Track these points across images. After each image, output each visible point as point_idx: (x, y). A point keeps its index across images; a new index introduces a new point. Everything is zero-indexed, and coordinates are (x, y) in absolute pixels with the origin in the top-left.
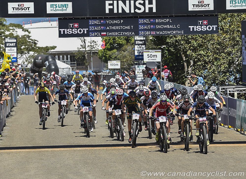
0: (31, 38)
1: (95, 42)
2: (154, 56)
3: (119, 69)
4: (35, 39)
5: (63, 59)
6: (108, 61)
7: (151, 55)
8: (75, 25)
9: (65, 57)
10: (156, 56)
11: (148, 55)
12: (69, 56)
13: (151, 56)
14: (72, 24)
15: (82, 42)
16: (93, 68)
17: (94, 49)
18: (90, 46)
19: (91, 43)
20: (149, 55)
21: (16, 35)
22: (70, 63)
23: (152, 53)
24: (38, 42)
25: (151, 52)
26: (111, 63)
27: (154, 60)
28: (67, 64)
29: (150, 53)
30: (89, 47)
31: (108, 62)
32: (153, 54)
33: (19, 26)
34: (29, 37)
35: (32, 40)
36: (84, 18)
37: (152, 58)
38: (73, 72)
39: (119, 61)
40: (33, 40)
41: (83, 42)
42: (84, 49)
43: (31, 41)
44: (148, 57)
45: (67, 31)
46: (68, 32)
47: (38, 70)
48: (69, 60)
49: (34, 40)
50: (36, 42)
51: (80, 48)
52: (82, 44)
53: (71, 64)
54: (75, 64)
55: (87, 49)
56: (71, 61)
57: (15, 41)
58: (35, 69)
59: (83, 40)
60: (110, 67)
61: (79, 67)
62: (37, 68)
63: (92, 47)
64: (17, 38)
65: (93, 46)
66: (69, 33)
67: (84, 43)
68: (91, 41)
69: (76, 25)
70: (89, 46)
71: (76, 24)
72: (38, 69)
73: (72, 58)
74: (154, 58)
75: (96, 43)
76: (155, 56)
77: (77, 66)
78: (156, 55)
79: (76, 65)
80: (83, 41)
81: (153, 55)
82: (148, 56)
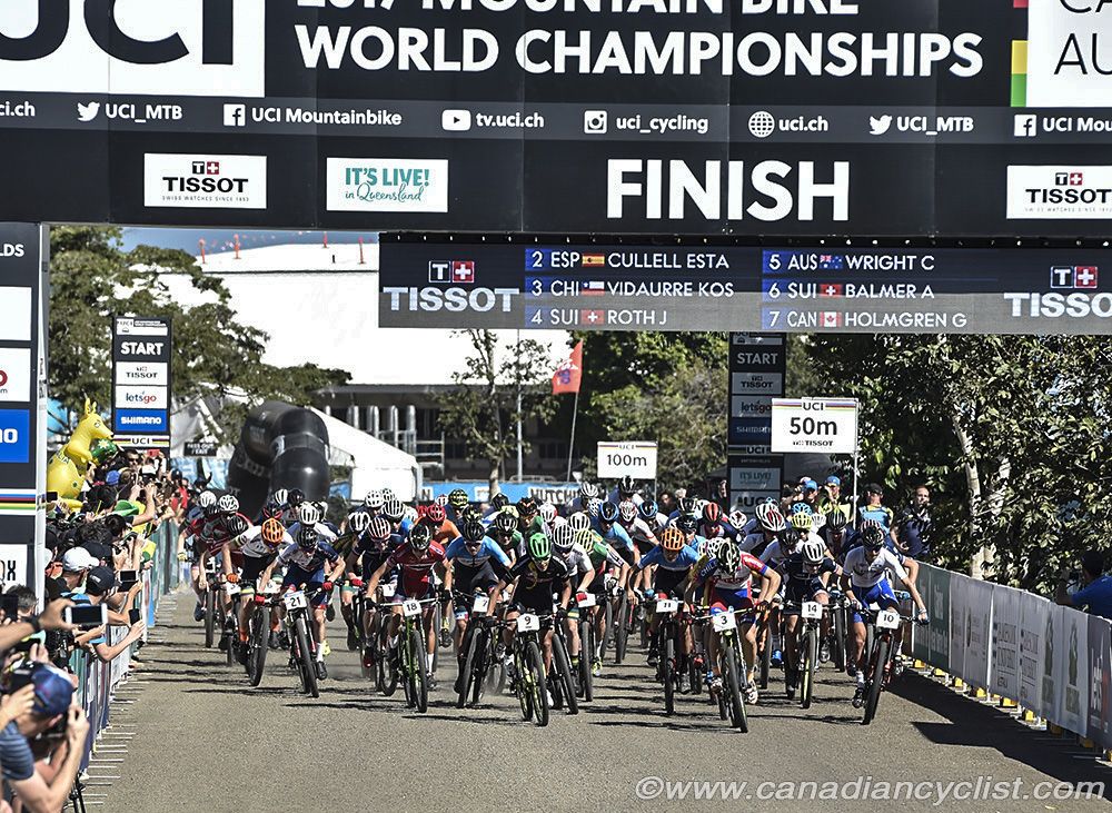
0: (234, 319)
1: (540, 349)
2: (823, 427)
3: (650, 482)
4: (257, 328)
5: (384, 424)
6: (600, 443)
7: (809, 423)
8: (458, 272)
9: (394, 411)
10: (831, 427)
11: (793, 419)
12: (412, 410)
13: (809, 429)
14: (446, 266)
15: (477, 346)
16: (523, 473)
17: (531, 382)
18: (514, 368)
19: (519, 353)
20: (800, 423)
21: (166, 302)
22: (415, 443)
23: (811, 413)
24: (266, 339)
25: (807, 407)
26: (613, 452)
27: (820, 443)
28: (401, 447)
29: (803, 414)
30: (507, 370)
31: (597, 446)
32: (818, 416)
33: (180, 261)
34: (225, 314)
35: (239, 330)
36: (503, 239)
37: (814, 436)
38: (426, 489)
39: (653, 444)
40: (243, 329)
41: (483, 347)
42: (484, 381)
43: (236, 337)
44: (795, 429)
45: (420, 299)
46: (421, 304)
47: (260, 474)
48: (412, 429)
49: (250, 329)
50: (258, 339)
51: (467, 376)
52: (475, 354)
53: (420, 448)
54: (438, 448)
55: (499, 381)
56: (420, 436)
57: (163, 331)
58: (246, 467)
59: (483, 338)
60: (605, 470)
61: (455, 463)
62: (257, 466)
63: (523, 372)
64: (168, 315)
65: (530, 365)
66: (428, 308)
67: (485, 353)
68: (518, 346)
69: (463, 272)
70: (510, 367)
71: (463, 266)
72: (259, 470)
73: (426, 423)
74: (823, 437)
75: (543, 355)
76: (827, 425)
77: (445, 457)
78: (832, 423)
79: (442, 454)
80: (479, 342)
81: (819, 424)
82: (793, 425)
